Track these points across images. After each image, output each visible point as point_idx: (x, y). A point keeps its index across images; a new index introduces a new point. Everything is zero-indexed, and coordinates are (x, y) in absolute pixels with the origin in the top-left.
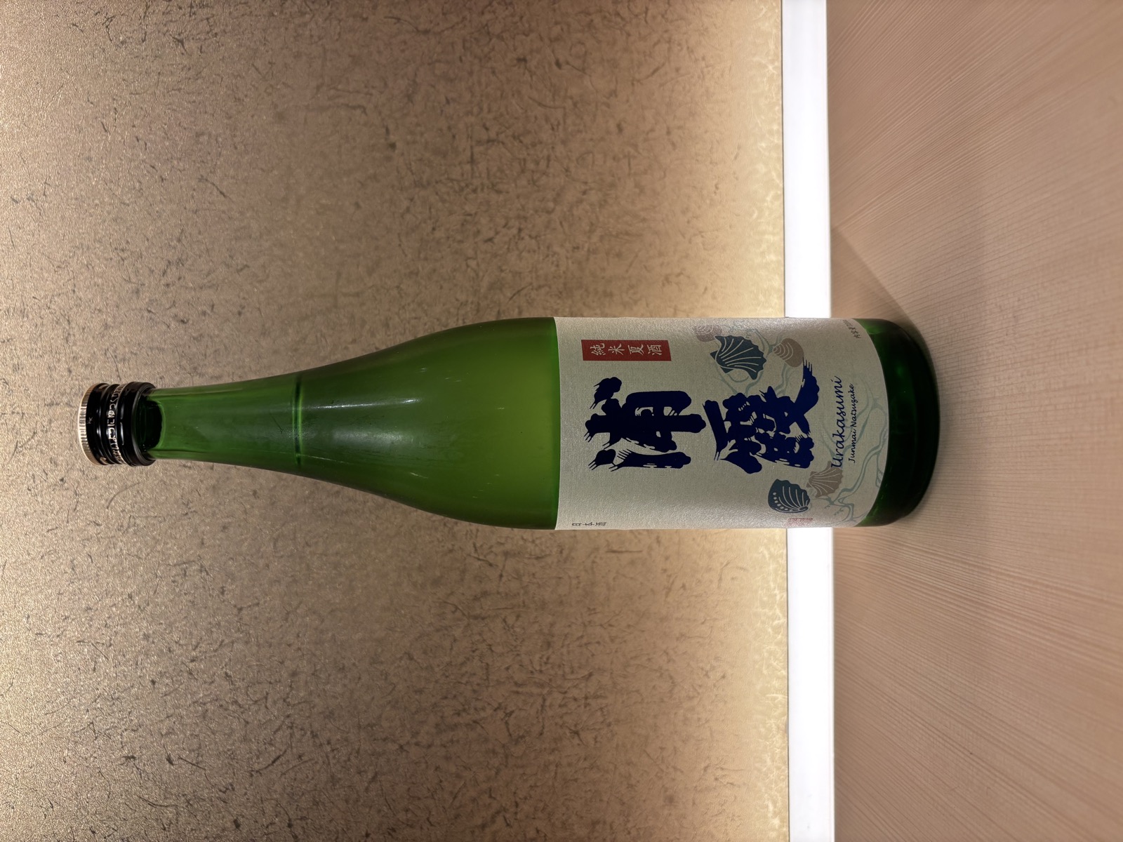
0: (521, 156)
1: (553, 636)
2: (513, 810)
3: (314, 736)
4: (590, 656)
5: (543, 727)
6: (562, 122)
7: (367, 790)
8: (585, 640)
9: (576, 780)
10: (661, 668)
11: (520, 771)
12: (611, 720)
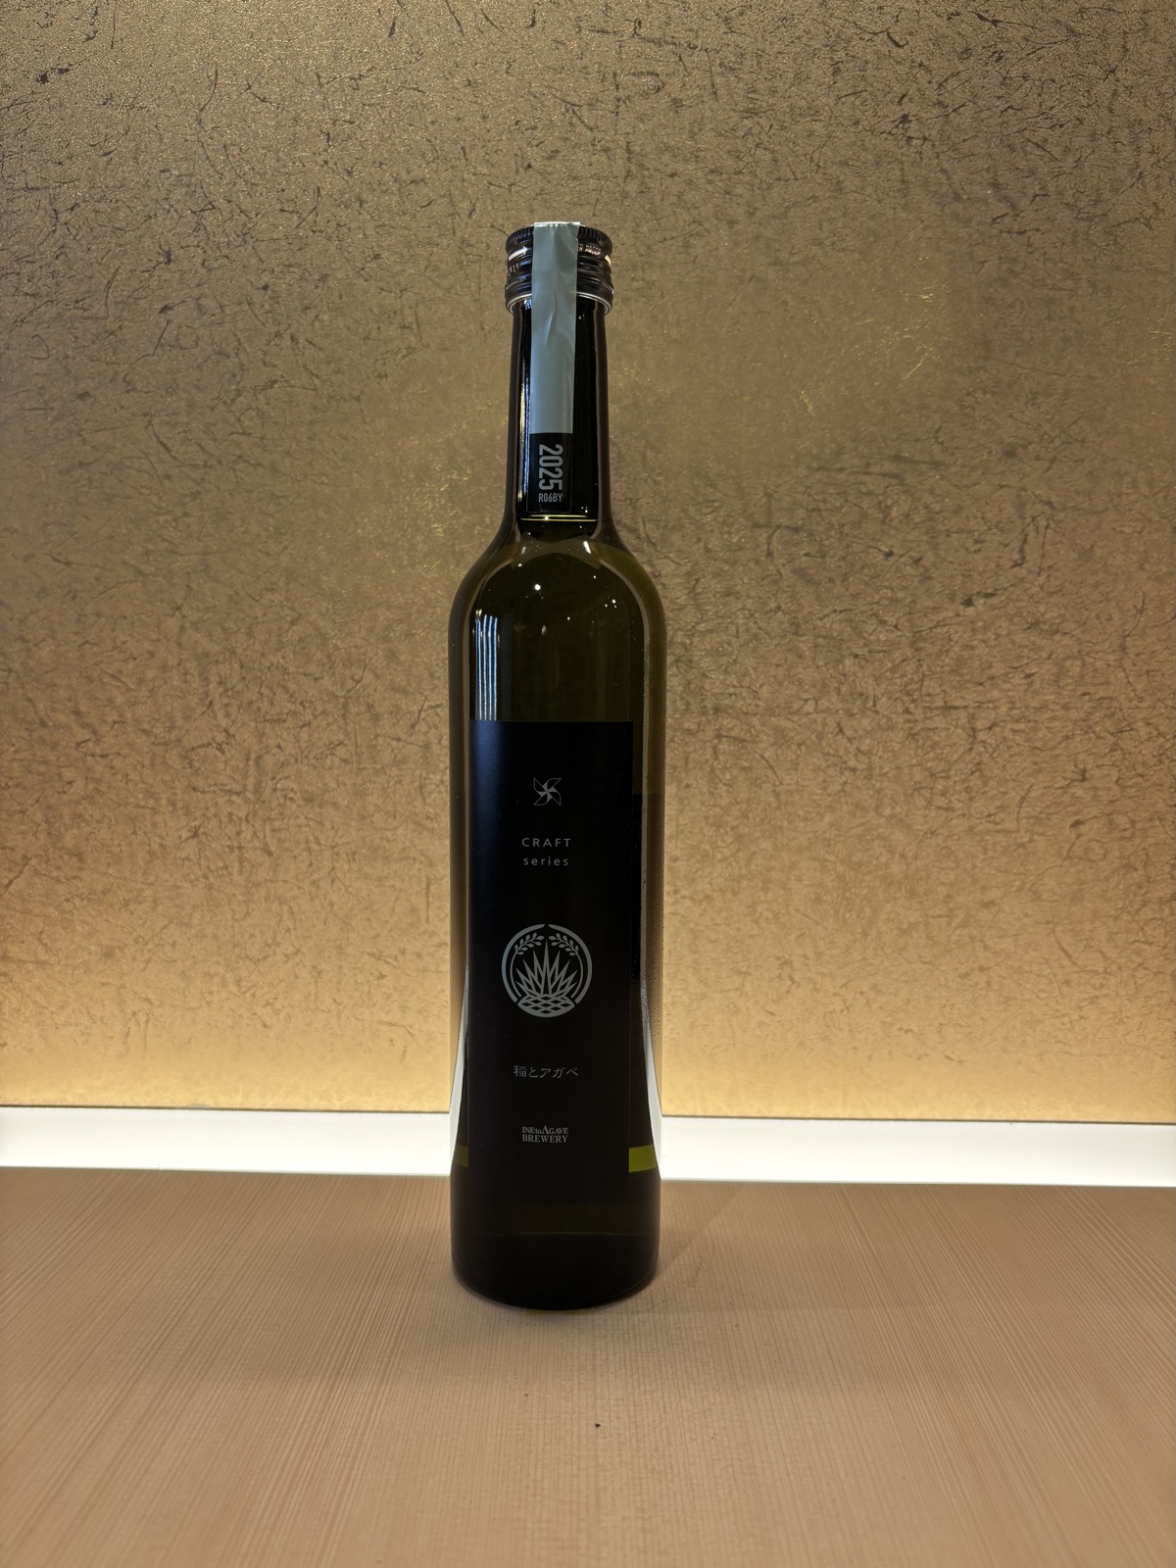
0: (952, 772)
1: (320, 806)
2: (98, 751)
3: (194, 496)
4: (296, 853)
6: (999, 827)
8: (314, 847)
9: (135, 833)
11: (147, 762)
12: (212, 879)
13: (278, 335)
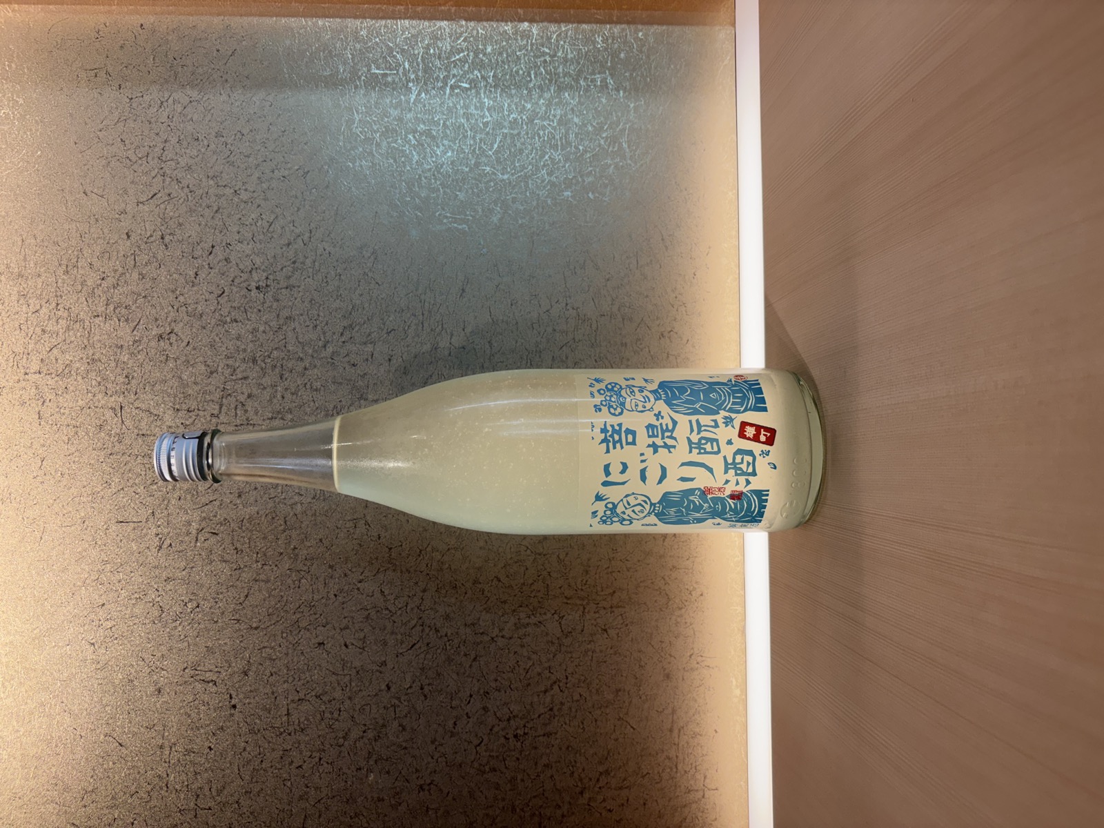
1: (590, 567)
2: (565, 681)
3: (437, 631)
4: (614, 579)
5: (584, 626)
7: (471, 666)
8: (610, 570)
9: (605, 662)
10: (660, 588)
11: (570, 655)
12: (628, 622)
13: (358, 589)
